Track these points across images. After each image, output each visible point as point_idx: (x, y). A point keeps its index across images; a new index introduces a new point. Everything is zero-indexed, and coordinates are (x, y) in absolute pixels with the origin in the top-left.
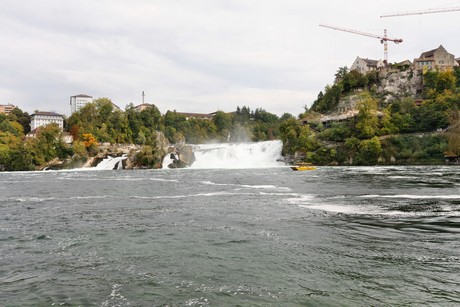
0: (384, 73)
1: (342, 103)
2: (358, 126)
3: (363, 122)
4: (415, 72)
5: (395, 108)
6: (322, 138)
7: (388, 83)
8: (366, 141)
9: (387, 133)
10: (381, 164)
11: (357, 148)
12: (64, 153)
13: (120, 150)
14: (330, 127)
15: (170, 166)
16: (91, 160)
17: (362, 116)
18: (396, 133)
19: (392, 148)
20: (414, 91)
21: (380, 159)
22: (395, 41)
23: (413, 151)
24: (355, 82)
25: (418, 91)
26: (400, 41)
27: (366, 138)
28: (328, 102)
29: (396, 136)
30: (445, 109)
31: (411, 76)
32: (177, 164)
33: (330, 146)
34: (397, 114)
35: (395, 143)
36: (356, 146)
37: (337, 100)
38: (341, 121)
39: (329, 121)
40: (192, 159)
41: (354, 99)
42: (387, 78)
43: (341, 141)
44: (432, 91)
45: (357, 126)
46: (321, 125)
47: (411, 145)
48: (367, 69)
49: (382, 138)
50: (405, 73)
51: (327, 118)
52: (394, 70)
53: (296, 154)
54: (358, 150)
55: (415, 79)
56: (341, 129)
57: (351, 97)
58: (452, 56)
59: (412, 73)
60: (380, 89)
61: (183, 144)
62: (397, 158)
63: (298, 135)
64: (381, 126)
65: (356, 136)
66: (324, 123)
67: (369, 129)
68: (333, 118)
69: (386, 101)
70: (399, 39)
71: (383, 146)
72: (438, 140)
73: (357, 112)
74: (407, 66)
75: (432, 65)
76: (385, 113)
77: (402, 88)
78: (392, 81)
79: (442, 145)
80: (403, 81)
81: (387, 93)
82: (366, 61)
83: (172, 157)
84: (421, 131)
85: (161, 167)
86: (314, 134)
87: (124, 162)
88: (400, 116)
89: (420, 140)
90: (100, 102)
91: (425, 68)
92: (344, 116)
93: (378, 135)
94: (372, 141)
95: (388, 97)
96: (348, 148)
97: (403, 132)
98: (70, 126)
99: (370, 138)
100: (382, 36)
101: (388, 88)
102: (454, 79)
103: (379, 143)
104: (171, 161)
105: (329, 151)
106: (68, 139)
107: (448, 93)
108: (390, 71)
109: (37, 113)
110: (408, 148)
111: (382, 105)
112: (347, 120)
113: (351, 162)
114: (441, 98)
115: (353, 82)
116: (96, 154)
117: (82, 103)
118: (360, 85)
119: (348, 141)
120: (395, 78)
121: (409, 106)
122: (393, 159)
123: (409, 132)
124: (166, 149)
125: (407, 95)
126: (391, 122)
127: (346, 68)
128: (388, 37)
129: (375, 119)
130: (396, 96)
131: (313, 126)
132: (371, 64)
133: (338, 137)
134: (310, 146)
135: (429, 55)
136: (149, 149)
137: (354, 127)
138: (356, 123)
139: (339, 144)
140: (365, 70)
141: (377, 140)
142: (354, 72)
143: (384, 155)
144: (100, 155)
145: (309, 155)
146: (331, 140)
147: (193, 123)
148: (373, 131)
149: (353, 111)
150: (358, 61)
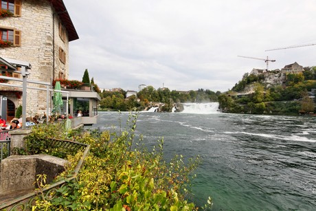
0: (267, 75)
1: (246, 88)
2: (254, 97)
3: (257, 96)
4: (282, 74)
5: (272, 90)
6: (236, 102)
7: (268, 79)
8: (258, 104)
9: (268, 101)
10: (265, 114)
11: (254, 107)
12: (138, 105)
13: (156, 104)
14: (241, 98)
15: (175, 111)
16: (146, 108)
17: (256, 93)
19: (271, 107)
20: (281, 82)
21: (264, 112)
22: (272, 61)
23: (282, 109)
24: (253, 79)
25: (283, 83)
28: (240, 87)
29: (272, 102)
30: (298, 90)
31: (280, 76)
32: (177, 110)
33: (241, 105)
34: (273, 92)
35: (272, 105)
37: (244, 87)
38: (246, 95)
40: (183, 109)
42: (268, 77)
44: (291, 83)
46: (237, 97)
47: (280, 106)
49: (266, 103)
50: (277, 75)
51: (239, 94)
52: (272, 74)
53: (225, 108)
55: (282, 77)
56: (246, 98)
57: (251, 85)
58: (301, 67)
59: (280, 74)
60: (264, 82)
61: (179, 103)
62: (273, 112)
63: (226, 101)
64: (265, 98)
65: (253, 102)
67: (259, 99)
68: (242, 94)
69: (267, 87)
70: (274, 60)
71: (266, 106)
72: (295, 104)
73: (254, 92)
74: (278, 72)
75: (291, 71)
76: (267, 92)
77: (275, 81)
78: (270, 78)
79: (297, 107)
80: (276, 78)
81: (268, 84)
82: (258, 70)
84: (285, 100)
85: (171, 112)
86: (233, 101)
87: (158, 109)
88: (275, 94)
89: (285, 104)
90: (149, 87)
91: (287, 72)
92: (248, 93)
93: (264, 102)
94: (261, 104)
95: (268, 85)
96: (249, 107)
97: (276, 100)
98: (139, 95)
100: (266, 59)
101: (268, 81)
102: (303, 77)
105: (240, 107)
106: (139, 100)
107: (300, 84)
108: (270, 74)
109: (128, 91)
111: (265, 89)
112: (249, 95)
113: (250, 113)
114: (296, 86)
115: (251, 79)
117: (143, 87)
118: (255, 80)
119: (249, 104)
120: (272, 77)
121: (279, 90)
122: (271, 112)
123: (279, 100)
124: (173, 105)
125: (277, 84)
126: (270, 96)
127: (247, 74)
129: (262, 95)
130: (273, 85)
131: (233, 97)
132: (260, 71)
133: (245, 102)
134: (232, 105)
135: (290, 66)
136: (167, 105)
137: (252, 98)
139: (245, 105)
140: (257, 74)
141: (263, 104)
142: (252, 75)
143: (266, 110)
144: (149, 106)
145: (231, 109)
146: (241, 103)
147: (182, 95)
148: (261, 100)
149: (252, 91)
150: (253, 70)
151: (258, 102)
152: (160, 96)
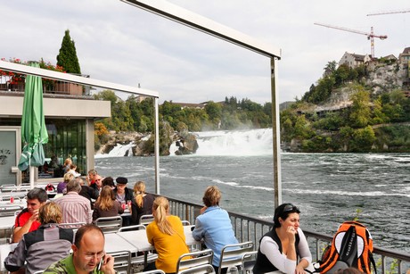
0: (372, 67)
1: (334, 95)
2: (353, 116)
3: (357, 112)
4: (401, 66)
5: (385, 99)
6: (316, 127)
7: (376, 76)
8: (360, 130)
9: (379, 123)
10: (374, 152)
11: (352, 137)
13: (126, 137)
14: (324, 116)
15: (177, 153)
16: (103, 147)
17: (356, 107)
18: (388, 122)
19: (386, 136)
20: (400, 83)
21: (373, 147)
22: (381, 37)
23: (406, 139)
24: (346, 75)
25: (404, 84)
26: (385, 37)
27: (360, 127)
28: (319, 93)
29: (387, 125)
31: (397, 70)
32: (182, 151)
33: (325, 134)
34: (387, 104)
35: (387, 132)
36: (350, 134)
37: (330, 92)
38: (334, 111)
39: (322, 112)
40: (195, 146)
41: (346, 91)
42: (374, 72)
43: (336, 130)
45: (351, 116)
46: (315, 115)
47: (402, 134)
48: (355, 63)
49: (375, 127)
50: (391, 67)
51: (320, 109)
52: (382, 64)
53: (293, 142)
54: (352, 138)
55: (401, 72)
56: (336, 118)
57: (343, 89)
59: (398, 66)
60: (369, 82)
61: (186, 132)
62: (389, 146)
63: (294, 125)
64: (373, 116)
65: (349, 125)
66: (318, 113)
67: (363, 119)
68: (327, 109)
69: (374, 92)
70: (384, 35)
71: (376, 134)
73: (350, 103)
74: (394, 61)
76: (377, 104)
77: (389, 80)
78: (380, 74)
80: (390, 74)
81: (376, 85)
82: (354, 55)
83: (178, 144)
85: (169, 154)
86: (309, 124)
87: (134, 149)
88: (391, 107)
90: (104, 94)
92: (337, 107)
93: (371, 125)
94: (366, 129)
95: (377, 89)
96: (343, 136)
97: (394, 121)
99: (363, 127)
100: (370, 33)
101: (376, 81)
103: (372, 132)
104: (177, 148)
105: (324, 138)
108: (378, 65)
110: (400, 136)
111: (372, 97)
112: (341, 110)
113: (345, 149)
115: (344, 75)
116: (106, 142)
118: (350, 78)
119: (342, 130)
120: (382, 71)
121: (398, 99)
122: (385, 146)
123: (399, 121)
124: (172, 137)
125: (394, 87)
126: (383, 112)
127: (333, 64)
128: (375, 34)
129: (367, 110)
130: (385, 89)
131: (308, 116)
132: (359, 58)
133: (333, 126)
134: (306, 135)
137: (348, 117)
138: (349, 113)
139: (333, 133)
140: (354, 64)
141: (371, 129)
142: (344, 66)
143: (377, 143)
144: (110, 143)
145: (306, 142)
146: (326, 129)
147: (188, 112)
148: (366, 121)
149: (346, 102)
150: (346, 56)
151: (359, 126)
152: (133, 115)
